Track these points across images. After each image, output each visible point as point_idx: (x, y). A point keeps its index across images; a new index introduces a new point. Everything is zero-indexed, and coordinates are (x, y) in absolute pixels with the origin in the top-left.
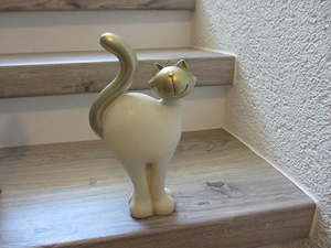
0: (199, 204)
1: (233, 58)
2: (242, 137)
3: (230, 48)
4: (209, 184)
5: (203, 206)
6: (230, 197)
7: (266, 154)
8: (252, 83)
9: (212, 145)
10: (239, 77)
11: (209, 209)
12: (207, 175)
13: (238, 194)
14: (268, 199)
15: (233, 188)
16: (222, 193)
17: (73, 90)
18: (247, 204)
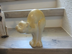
0: (48, 44)
1: (64, 9)
2: (65, 29)
3: (64, 7)
4: (53, 40)
5: (49, 45)
6: (57, 44)
7: (70, 34)
8: (68, 15)
9: (57, 31)
10: (65, 14)
11: (51, 46)
12: (53, 38)
13: (59, 43)
14: (67, 45)
15: (58, 41)
16: (55, 42)
17: (26, 16)
18: (61, 46)
